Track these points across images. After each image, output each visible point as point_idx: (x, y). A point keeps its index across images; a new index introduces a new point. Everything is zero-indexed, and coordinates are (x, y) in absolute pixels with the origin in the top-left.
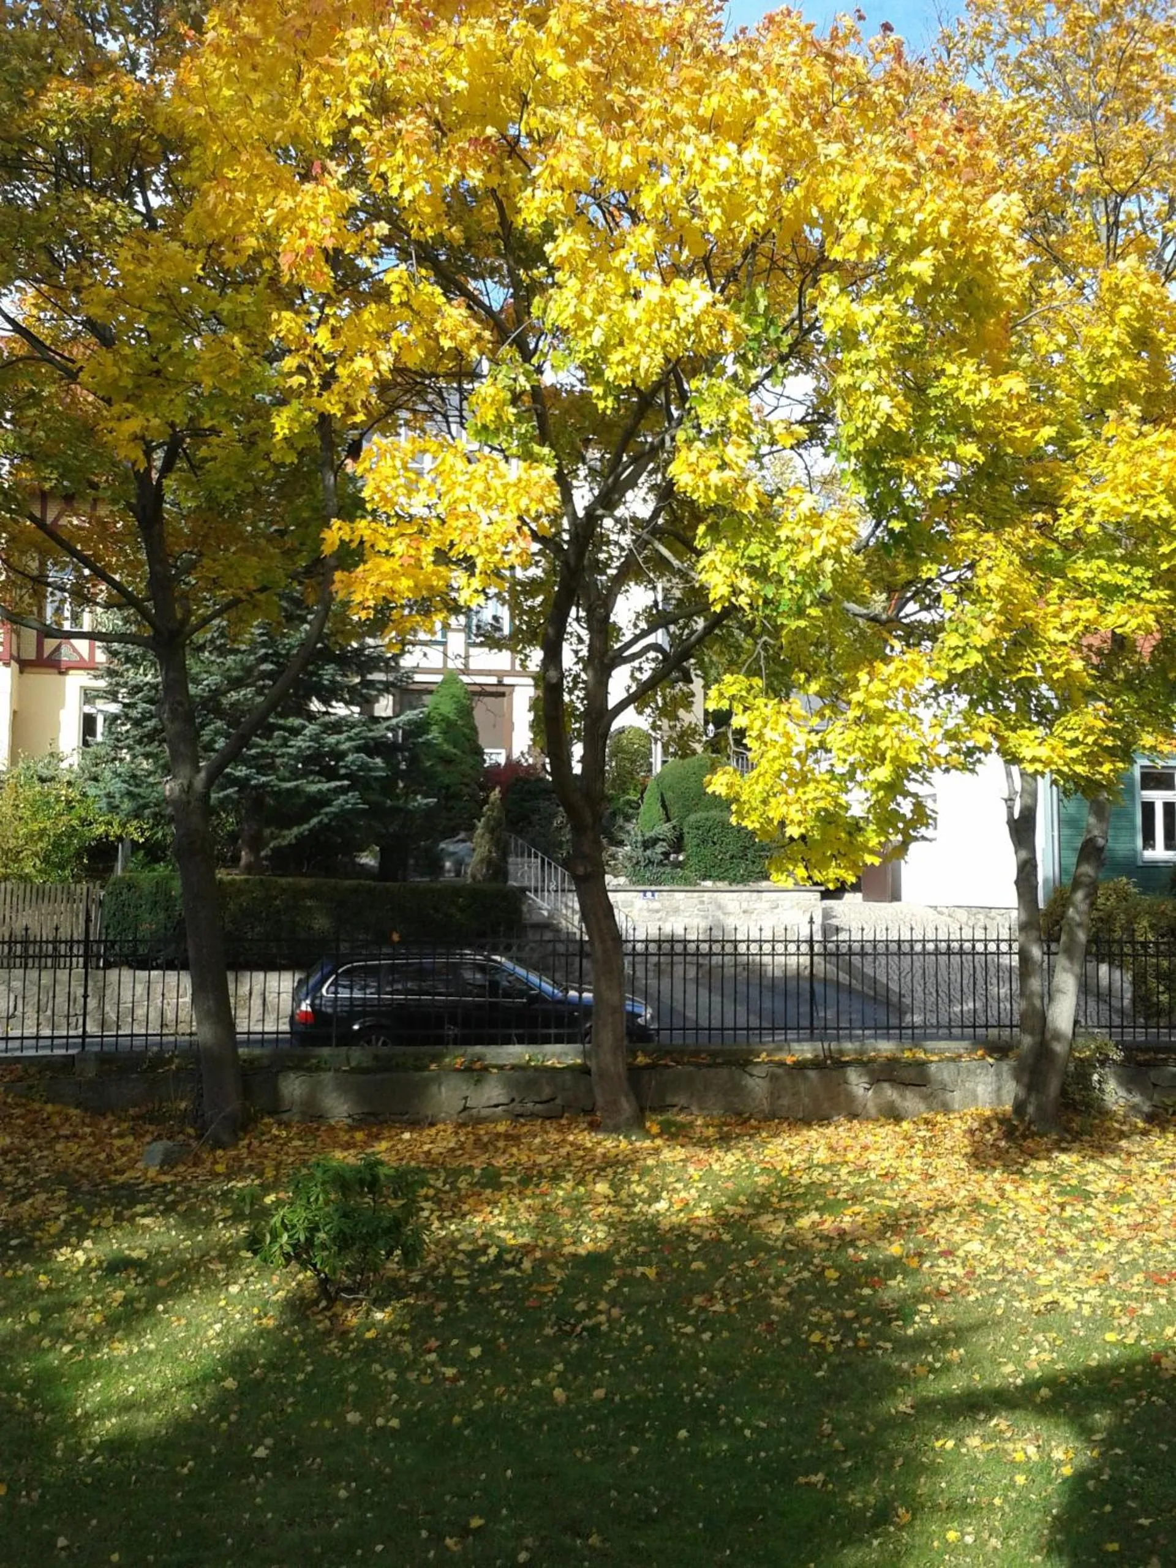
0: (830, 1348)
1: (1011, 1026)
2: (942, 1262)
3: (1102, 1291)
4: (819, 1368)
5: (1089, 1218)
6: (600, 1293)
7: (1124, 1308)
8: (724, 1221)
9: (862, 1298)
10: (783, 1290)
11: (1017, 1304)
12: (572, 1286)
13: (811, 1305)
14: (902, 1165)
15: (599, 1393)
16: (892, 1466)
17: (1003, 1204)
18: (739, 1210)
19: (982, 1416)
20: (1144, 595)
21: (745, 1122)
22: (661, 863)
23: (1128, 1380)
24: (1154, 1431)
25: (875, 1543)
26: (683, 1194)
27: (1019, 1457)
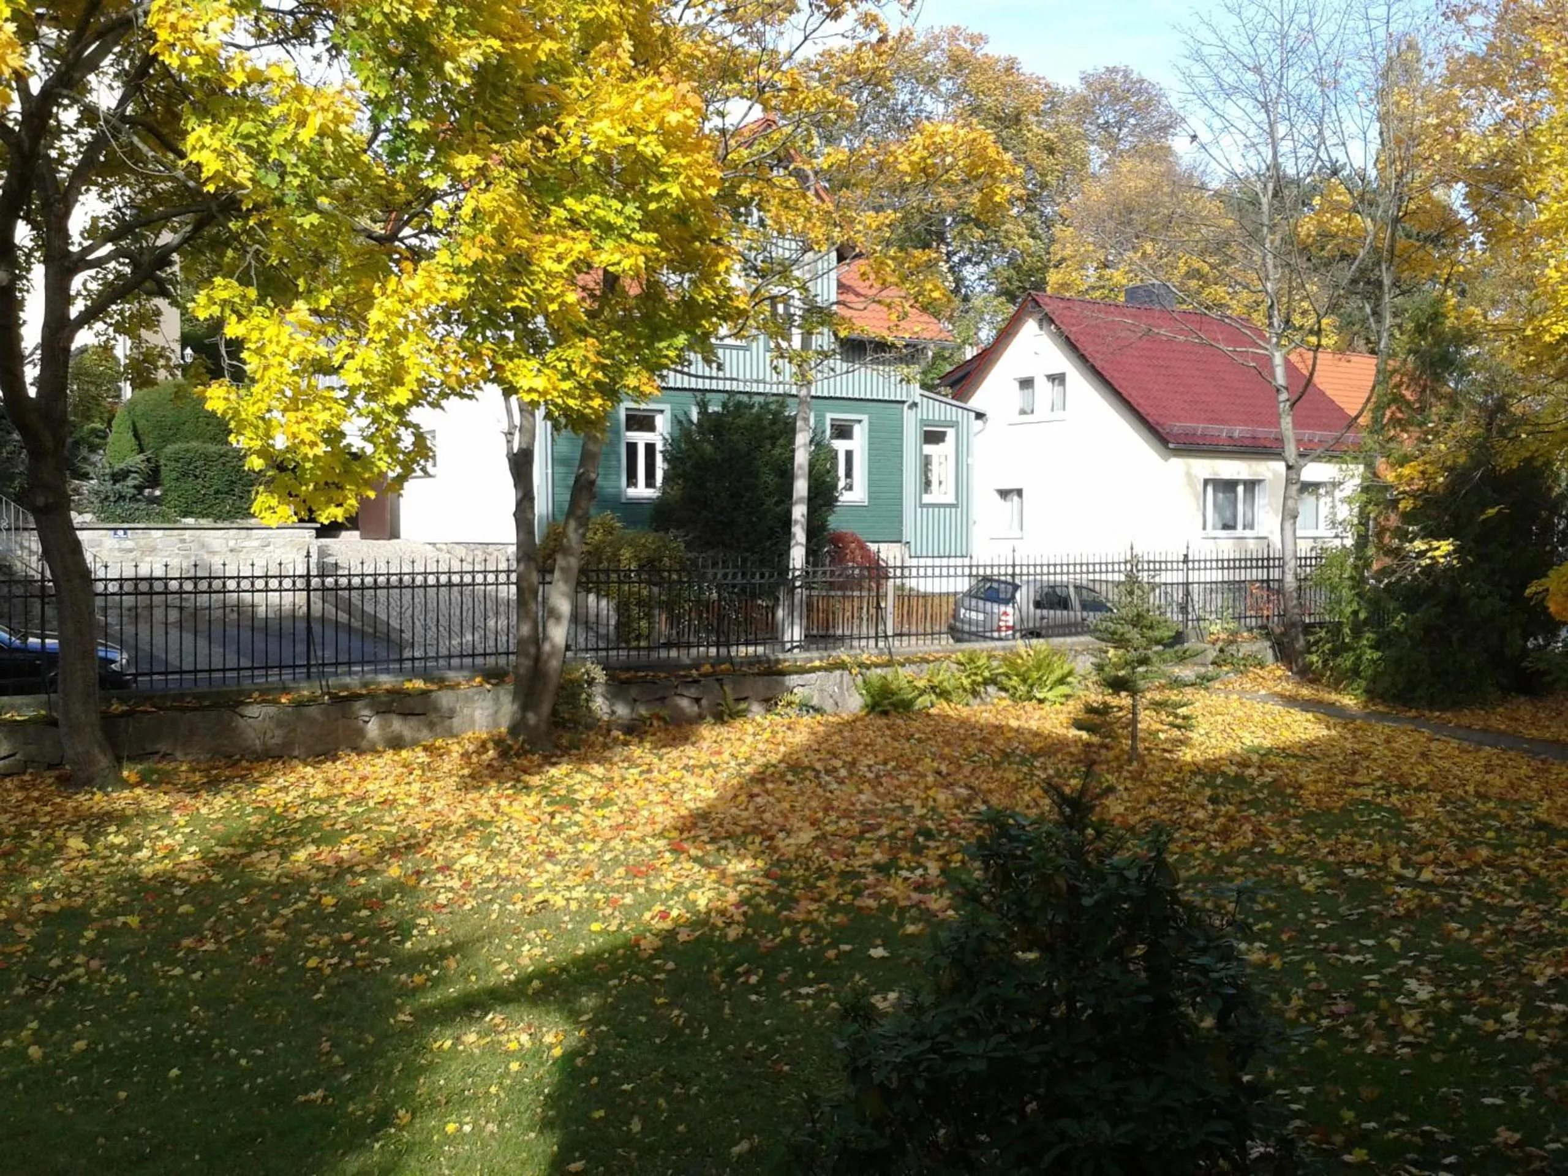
0: (328, 971)
1: (508, 654)
2: (439, 877)
3: (588, 886)
4: (317, 991)
5: (576, 824)
6: (78, 948)
7: (607, 900)
8: (214, 863)
9: (360, 919)
10: (278, 922)
11: (510, 907)
12: (44, 944)
13: (308, 933)
14: (400, 792)
15: (80, 1045)
16: (391, 1073)
17: (498, 817)
18: (230, 850)
19: (478, 1014)
20: (635, 236)
21: (236, 763)
22: (134, 499)
23: (611, 965)
24: (635, 1005)
25: (377, 1146)
26: (167, 841)
27: (513, 1046)
